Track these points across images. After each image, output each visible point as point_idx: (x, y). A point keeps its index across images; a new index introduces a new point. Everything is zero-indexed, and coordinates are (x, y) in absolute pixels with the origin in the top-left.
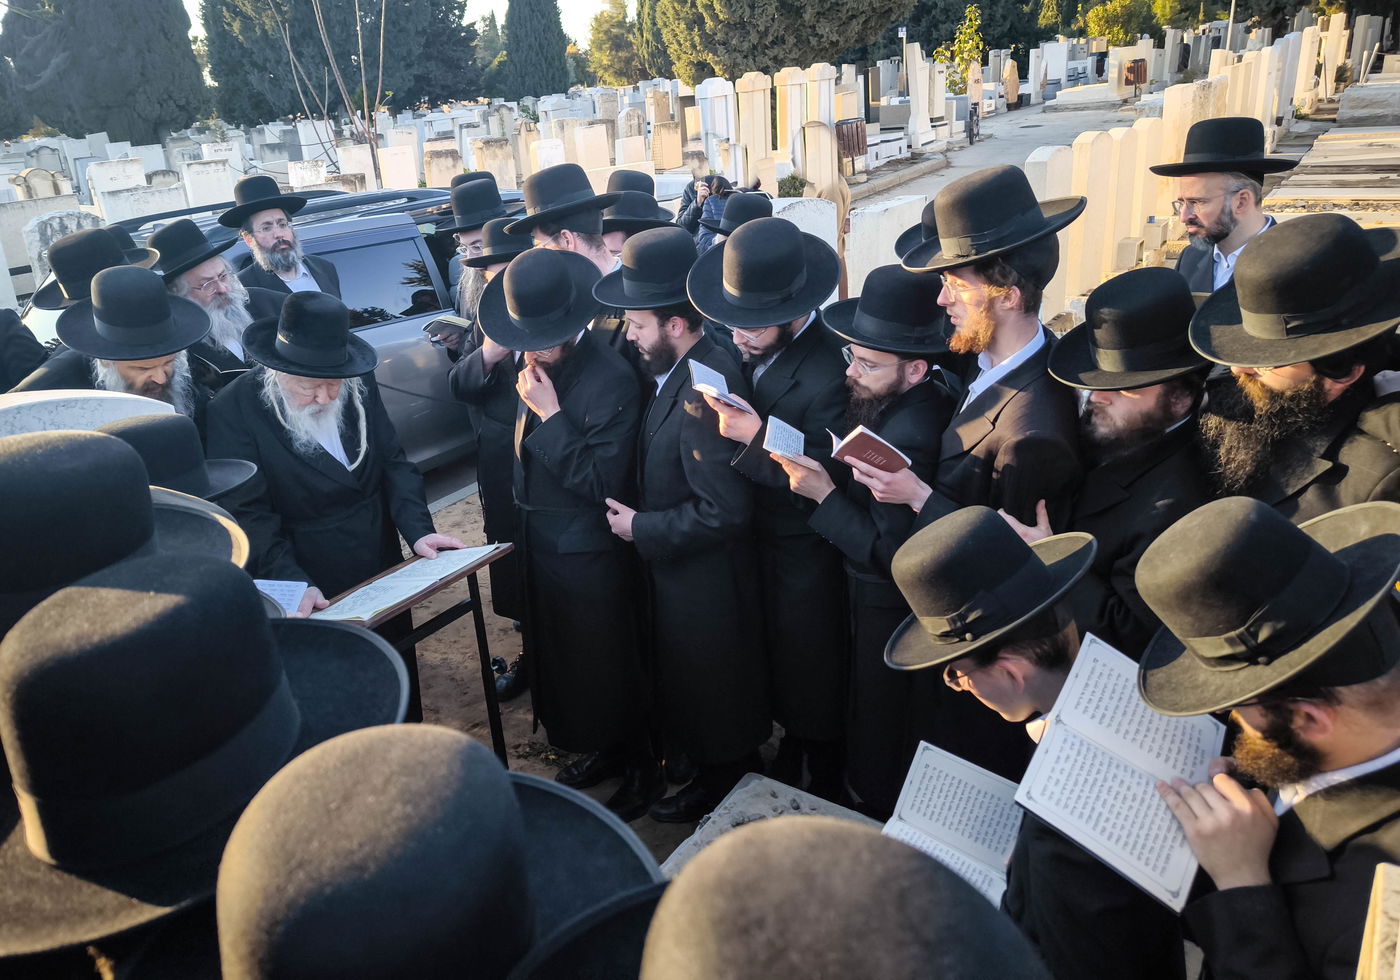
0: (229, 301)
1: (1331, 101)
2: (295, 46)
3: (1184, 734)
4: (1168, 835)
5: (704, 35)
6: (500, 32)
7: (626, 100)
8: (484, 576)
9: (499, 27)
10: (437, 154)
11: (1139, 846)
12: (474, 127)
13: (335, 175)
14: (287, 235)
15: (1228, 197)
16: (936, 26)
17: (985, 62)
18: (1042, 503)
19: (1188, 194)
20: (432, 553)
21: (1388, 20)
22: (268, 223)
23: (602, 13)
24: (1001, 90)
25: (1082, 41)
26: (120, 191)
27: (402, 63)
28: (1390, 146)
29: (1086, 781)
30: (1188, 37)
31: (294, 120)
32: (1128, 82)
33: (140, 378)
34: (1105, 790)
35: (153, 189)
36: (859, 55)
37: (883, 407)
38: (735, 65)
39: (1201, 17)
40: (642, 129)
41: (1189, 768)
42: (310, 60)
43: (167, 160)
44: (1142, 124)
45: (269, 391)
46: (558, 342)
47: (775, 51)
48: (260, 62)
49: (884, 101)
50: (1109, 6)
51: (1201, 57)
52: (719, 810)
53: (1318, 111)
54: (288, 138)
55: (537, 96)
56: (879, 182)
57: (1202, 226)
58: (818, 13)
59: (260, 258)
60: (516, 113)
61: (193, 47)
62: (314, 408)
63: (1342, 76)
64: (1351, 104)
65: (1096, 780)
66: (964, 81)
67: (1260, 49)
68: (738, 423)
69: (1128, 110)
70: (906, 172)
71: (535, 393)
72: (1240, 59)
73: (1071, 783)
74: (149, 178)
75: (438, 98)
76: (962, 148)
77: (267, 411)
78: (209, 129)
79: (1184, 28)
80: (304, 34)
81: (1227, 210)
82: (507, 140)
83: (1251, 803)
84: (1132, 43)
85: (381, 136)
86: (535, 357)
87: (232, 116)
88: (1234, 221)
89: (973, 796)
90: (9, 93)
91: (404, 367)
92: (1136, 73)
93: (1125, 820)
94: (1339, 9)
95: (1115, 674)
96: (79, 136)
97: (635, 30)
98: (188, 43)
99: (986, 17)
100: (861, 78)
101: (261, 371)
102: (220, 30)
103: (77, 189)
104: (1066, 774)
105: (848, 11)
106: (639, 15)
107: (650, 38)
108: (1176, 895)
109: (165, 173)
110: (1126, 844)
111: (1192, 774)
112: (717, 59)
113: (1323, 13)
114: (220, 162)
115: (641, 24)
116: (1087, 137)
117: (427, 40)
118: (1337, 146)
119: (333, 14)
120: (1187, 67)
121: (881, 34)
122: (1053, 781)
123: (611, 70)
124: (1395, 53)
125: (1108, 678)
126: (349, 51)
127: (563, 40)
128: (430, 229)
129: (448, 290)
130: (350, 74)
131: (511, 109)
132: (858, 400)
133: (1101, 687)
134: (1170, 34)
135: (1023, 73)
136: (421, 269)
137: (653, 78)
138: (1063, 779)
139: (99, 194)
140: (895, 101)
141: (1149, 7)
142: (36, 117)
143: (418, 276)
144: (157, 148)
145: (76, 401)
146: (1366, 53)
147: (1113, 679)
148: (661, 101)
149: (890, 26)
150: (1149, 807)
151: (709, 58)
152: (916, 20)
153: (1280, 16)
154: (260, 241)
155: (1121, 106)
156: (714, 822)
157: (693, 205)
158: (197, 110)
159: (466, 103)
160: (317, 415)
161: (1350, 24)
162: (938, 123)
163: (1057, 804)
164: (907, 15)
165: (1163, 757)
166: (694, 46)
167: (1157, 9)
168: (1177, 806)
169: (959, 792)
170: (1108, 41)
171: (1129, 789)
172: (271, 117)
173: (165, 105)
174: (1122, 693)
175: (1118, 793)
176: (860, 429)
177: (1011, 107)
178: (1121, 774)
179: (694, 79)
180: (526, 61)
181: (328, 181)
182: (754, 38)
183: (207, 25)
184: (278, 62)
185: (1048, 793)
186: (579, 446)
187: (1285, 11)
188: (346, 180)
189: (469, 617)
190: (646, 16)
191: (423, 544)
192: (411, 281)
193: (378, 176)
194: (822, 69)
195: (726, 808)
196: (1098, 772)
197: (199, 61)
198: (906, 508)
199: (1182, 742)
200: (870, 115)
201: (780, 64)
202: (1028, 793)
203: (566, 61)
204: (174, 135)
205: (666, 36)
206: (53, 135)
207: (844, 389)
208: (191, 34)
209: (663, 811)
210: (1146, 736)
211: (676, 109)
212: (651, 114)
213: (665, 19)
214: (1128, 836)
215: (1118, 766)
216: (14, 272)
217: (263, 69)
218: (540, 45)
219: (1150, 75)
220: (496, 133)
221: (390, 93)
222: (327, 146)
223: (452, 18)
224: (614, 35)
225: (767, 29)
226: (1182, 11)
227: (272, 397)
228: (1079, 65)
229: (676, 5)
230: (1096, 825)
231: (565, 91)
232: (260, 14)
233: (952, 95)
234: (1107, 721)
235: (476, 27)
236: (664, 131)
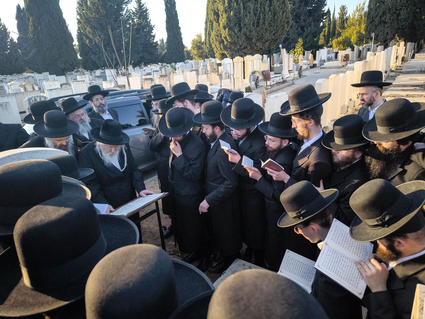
0: (85, 122)
1: (400, 67)
2: (105, 47)
3: (362, 247)
4: (358, 277)
5: (224, 45)
6: (165, 44)
7: (202, 64)
8: (160, 202)
9: (165, 43)
10: (147, 79)
11: (350, 280)
12: (157, 71)
13: (116, 85)
14: (103, 102)
15: (373, 93)
16: (290, 44)
17: (304, 54)
18: (322, 181)
19: (362, 92)
20: (145, 195)
21: (416, 44)
22: (97, 99)
23: (194, 39)
24: (309, 62)
25: (331, 49)
26: (52, 89)
27: (136, 53)
28: (417, 79)
29: (335, 261)
30: (361, 48)
31: (104, 69)
32: (344, 61)
33: (59, 143)
34: (340, 264)
35: (62, 89)
36: (268, 52)
37: (276, 153)
38: (233, 54)
39: (364, 42)
40: (206, 73)
41: (363, 257)
42: (109, 51)
43: (67, 80)
44: (348, 72)
45: (97, 148)
46: (182, 134)
47: (244, 50)
48: (94, 52)
49: (275, 65)
50: (339, 39)
51: (364, 54)
52: (228, 270)
53: (397, 69)
54: (103, 74)
55: (176, 63)
56: (274, 88)
57: (366, 101)
58: (257, 40)
59: (95, 109)
60: (170, 68)
61: (75, 47)
62: (110, 153)
63: (403, 60)
64: (406, 67)
65: (337, 261)
66: (298, 60)
67: (381, 52)
68: (234, 158)
69: (344, 69)
70: (282, 86)
71: (175, 149)
72: (375, 54)
73: (330, 262)
74: (61, 85)
75: (147, 63)
76: (297, 79)
77: (96, 154)
78: (79, 71)
79: (360, 46)
80: (107, 44)
81: (372, 97)
82: (167, 75)
83: (382, 267)
84: (345, 49)
85: (130, 74)
86: (175, 138)
87: (86, 68)
88: (374, 100)
89: (302, 265)
90: (19, 60)
91: (137, 141)
92: (346, 58)
93: (346, 273)
94: (402, 41)
95: (342, 230)
96: (40, 73)
97: (204, 44)
98: (73, 46)
99: (304, 41)
100: (269, 59)
101: (95, 142)
102: (82, 42)
103: (40, 89)
104: (329, 259)
105: (265, 39)
106: (205, 40)
107: (208, 46)
108: (360, 294)
109: (66, 84)
110: (346, 279)
111: (364, 259)
112: (227, 53)
113: (398, 42)
114: (82, 81)
115: (206, 42)
116: (333, 76)
117: (144, 46)
118: (402, 79)
119: (116, 38)
120: (361, 57)
121: (274, 46)
122: (325, 262)
123: (197, 56)
124: (418, 53)
125: (340, 231)
126: (121, 49)
127: (183, 47)
128: (144, 101)
129: (150, 119)
130: (121, 56)
131: (168, 66)
132: (269, 151)
133: (338, 234)
134: (356, 47)
135: (315, 58)
136: (142, 113)
137: (209, 58)
138: (328, 261)
139: (47, 90)
140: (279, 65)
141: (350, 39)
142: (27, 67)
143: (141, 115)
144: (63, 77)
145: (39, 151)
146: (410, 53)
147: (342, 232)
148: (212, 64)
149: (277, 44)
150: (352, 269)
151: (226, 52)
152: (284, 42)
153: (386, 43)
154: (95, 104)
155: (342, 67)
156: (227, 273)
157: (221, 94)
158: (76, 66)
159: (155, 64)
160: (111, 155)
161: (405, 45)
162: (291, 72)
163: (327, 268)
164: (282, 41)
165: (356, 254)
166: (221, 49)
167: (352, 40)
168: (360, 268)
169: (298, 264)
170: (338, 49)
171: (347, 263)
172: (97, 68)
173: (66, 64)
174: (344, 236)
175: (344, 265)
176: (269, 160)
177: (311, 67)
178: (344, 259)
179: (221, 58)
180: (172, 53)
181: (114, 87)
182: (238, 47)
183: (78, 41)
184: (100, 52)
185: (324, 265)
186: (188, 164)
187: (388, 41)
188: (120, 87)
189: (156, 214)
190: (207, 40)
191: (142, 193)
192: (139, 116)
193: (129, 85)
194: (257, 56)
195: (230, 269)
196: (338, 259)
197: (76, 51)
198: (283, 182)
199: (361, 249)
200: (271, 69)
201: (246, 54)
202: (318, 265)
203: (184, 53)
204: (69, 73)
205: (213, 46)
206: (32, 73)
207: (265, 148)
208: (74, 43)
209: (212, 270)
210: (351, 248)
211: (216, 67)
212: (209, 69)
213: (213, 41)
214: (347, 277)
215: (343, 257)
216: (21, 113)
217: (95, 54)
218: (176, 48)
219: (350, 59)
220: (164, 73)
221: (133, 61)
222: (114, 76)
223: (151, 40)
224: (198, 45)
225: (242, 44)
226: (359, 40)
227: (98, 150)
228: (330, 56)
229: (216, 37)
230: (338, 274)
231: (184, 61)
232: (94, 38)
233: (294, 64)
234: (340, 244)
235: (158, 42)
236: (212, 73)
